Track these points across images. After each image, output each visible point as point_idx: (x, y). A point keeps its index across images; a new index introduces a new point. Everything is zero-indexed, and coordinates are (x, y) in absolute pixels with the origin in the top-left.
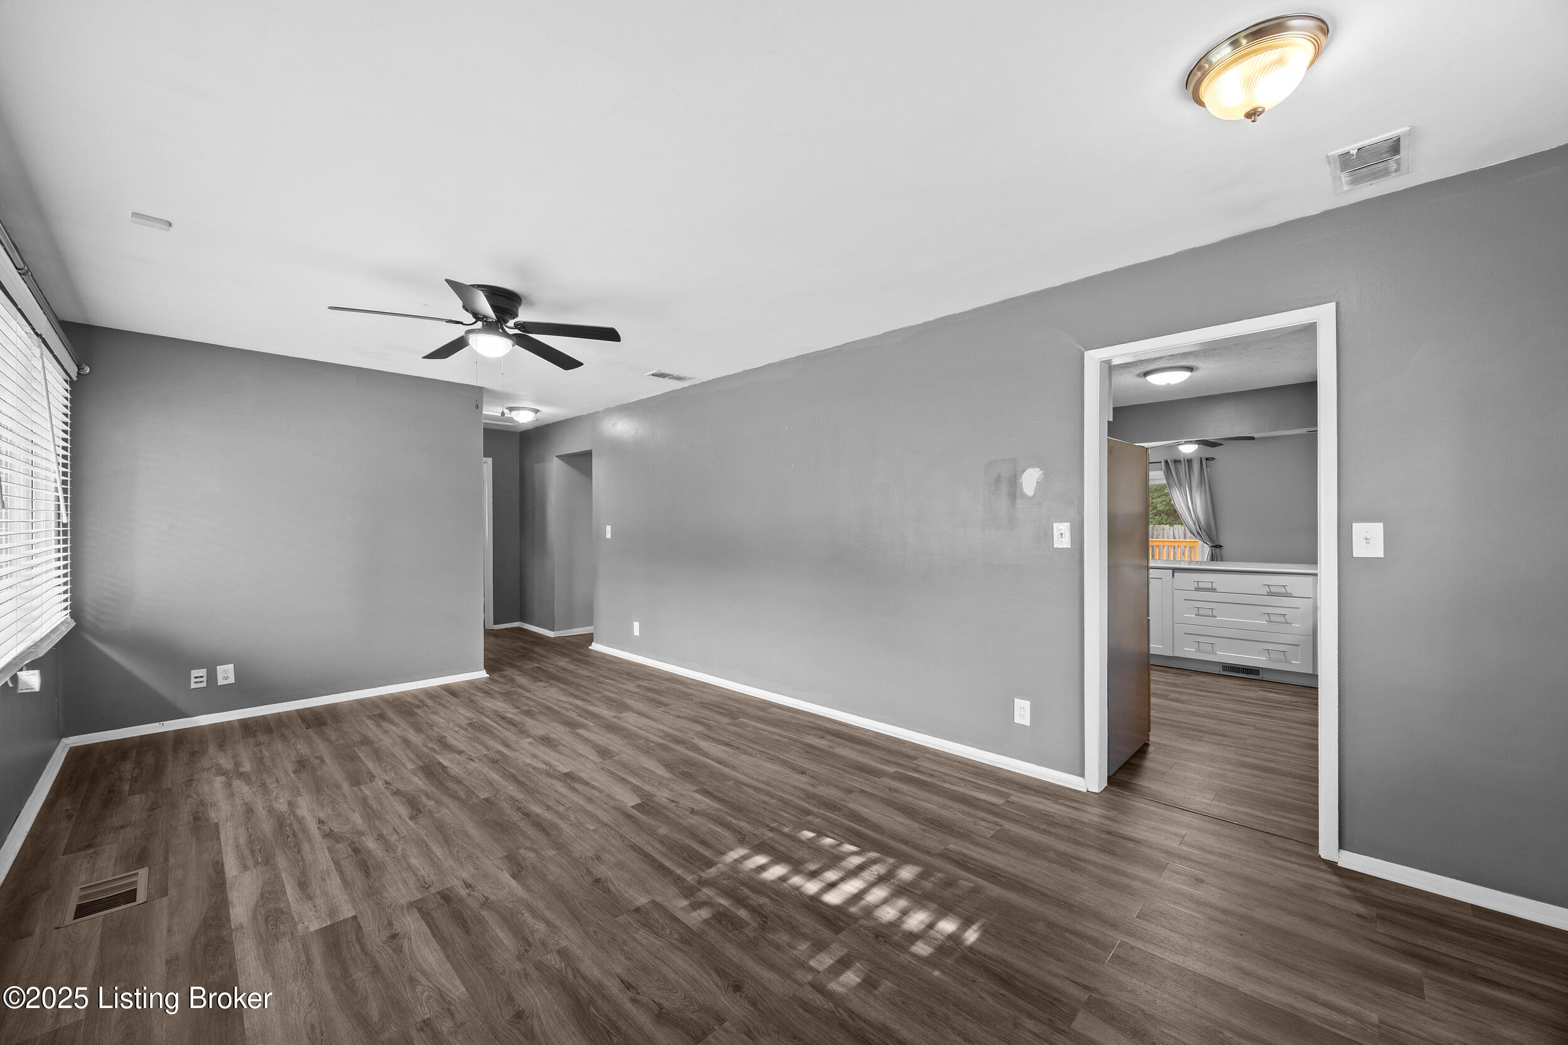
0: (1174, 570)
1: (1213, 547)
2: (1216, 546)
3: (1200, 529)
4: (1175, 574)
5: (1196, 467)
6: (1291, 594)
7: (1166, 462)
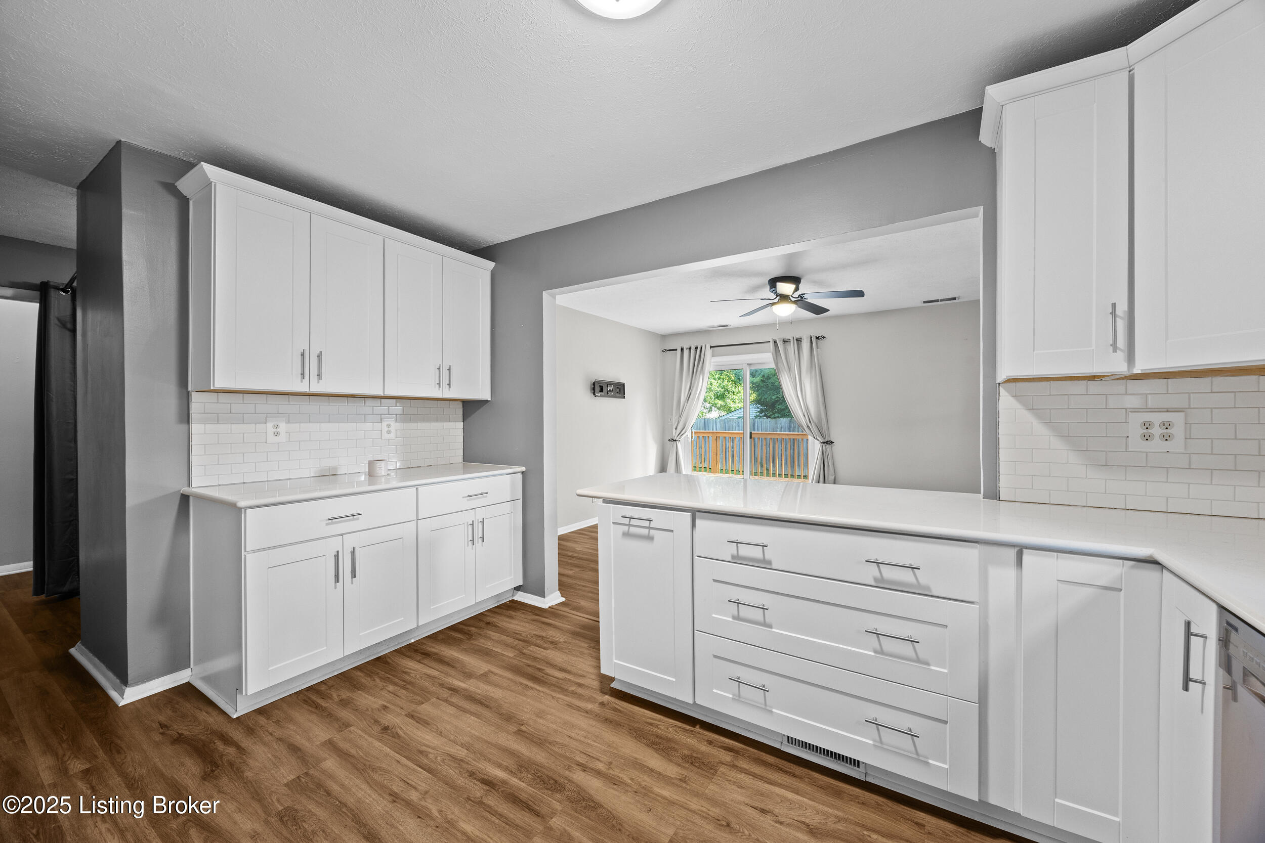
0: (695, 513)
1: (824, 443)
2: (827, 443)
3: (810, 422)
4: (698, 522)
5: (805, 345)
6: (928, 588)
7: (775, 342)
